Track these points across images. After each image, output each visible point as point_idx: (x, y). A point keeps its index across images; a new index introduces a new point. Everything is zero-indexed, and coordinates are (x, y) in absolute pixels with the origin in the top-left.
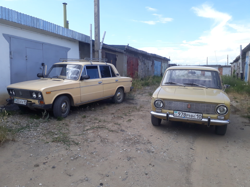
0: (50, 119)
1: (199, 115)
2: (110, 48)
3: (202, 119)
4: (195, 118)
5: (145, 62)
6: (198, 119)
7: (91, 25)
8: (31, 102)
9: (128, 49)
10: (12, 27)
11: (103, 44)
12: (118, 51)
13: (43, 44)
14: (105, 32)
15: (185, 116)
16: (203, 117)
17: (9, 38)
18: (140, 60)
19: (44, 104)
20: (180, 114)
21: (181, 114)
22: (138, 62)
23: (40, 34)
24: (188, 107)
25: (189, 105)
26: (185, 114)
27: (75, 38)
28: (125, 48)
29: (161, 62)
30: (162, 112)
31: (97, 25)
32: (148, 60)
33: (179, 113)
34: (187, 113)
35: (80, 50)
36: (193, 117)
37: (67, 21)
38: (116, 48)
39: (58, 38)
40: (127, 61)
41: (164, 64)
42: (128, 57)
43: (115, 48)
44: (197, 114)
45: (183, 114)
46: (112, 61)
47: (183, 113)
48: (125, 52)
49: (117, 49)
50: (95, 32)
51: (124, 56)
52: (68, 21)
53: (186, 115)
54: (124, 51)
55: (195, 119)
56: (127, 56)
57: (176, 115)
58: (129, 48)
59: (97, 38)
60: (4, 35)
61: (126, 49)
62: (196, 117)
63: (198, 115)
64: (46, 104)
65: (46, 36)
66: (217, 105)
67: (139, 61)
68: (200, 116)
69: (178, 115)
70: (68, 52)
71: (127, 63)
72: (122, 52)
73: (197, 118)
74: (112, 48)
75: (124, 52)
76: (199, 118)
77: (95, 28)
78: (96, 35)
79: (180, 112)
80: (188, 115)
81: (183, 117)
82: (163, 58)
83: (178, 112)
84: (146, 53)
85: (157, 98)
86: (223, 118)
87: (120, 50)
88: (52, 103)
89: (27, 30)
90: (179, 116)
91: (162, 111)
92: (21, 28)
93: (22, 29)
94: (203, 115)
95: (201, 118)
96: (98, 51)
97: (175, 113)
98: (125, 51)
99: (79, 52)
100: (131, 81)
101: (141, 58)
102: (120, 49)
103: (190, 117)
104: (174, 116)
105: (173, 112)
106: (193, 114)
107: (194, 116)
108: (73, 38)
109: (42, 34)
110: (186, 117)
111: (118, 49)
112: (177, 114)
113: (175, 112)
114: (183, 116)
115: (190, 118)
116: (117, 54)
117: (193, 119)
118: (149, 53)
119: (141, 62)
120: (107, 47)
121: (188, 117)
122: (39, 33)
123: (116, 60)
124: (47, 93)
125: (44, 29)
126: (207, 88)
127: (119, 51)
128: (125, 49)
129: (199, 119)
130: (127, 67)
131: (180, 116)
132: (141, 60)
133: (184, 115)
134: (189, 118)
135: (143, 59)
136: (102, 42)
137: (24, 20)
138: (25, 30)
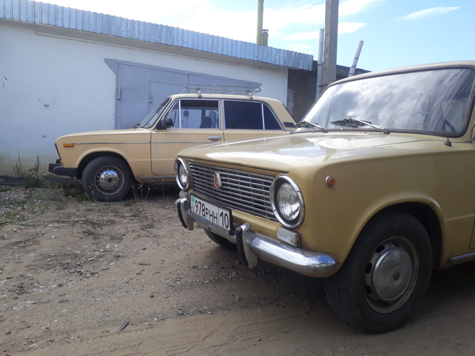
1: (224, 212)
3: (231, 233)
4: (218, 223)
6: (223, 230)
7: (323, 30)
10: (124, 46)
13: (189, 75)
14: (362, 43)
17: (115, 65)
19: (63, 166)
21: (199, 207)
23: (183, 56)
25: (217, 178)
26: (204, 208)
27: (265, 61)
31: (329, 27)
33: (197, 204)
34: (206, 205)
37: (264, 30)
39: (226, 63)
44: (220, 210)
45: (201, 209)
47: (201, 204)
50: (325, 43)
52: (267, 30)
59: (328, 57)
60: (107, 61)
62: (221, 222)
63: (222, 214)
64: (65, 167)
65: (198, 59)
68: (227, 218)
76: (224, 226)
77: (326, 35)
78: (326, 51)
79: (198, 200)
80: (207, 212)
81: (202, 219)
83: (195, 199)
88: (76, 165)
89: (152, 51)
92: (142, 48)
93: (143, 49)
99: (288, 92)
103: (211, 219)
106: (215, 210)
107: (217, 218)
108: (260, 59)
110: (205, 217)
115: (211, 224)
121: (208, 218)
122: (180, 55)
124: (66, 146)
125: (185, 45)
126: (388, 134)
129: (225, 230)
131: (198, 211)
136: (354, 66)
137: (139, 32)
138: (150, 51)
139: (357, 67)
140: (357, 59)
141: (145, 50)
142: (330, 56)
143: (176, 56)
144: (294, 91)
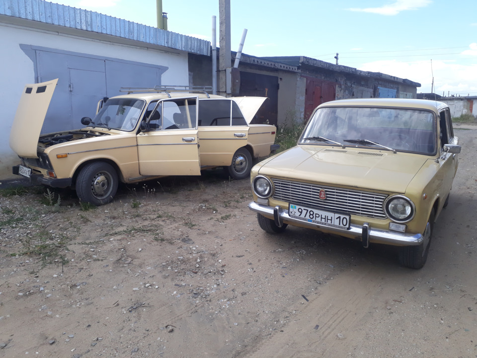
0: (69, 207)
1: (342, 216)
2: (261, 62)
3: (349, 228)
4: (333, 223)
5: (354, 90)
6: (339, 227)
7: (215, 17)
8: (40, 172)
9: (306, 63)
10: (39, 30)
11: (243, 55)
12: (282, 68)
13: (105, 60)
14: (246, 31)
15: (311, 216)
16: (352, 222)
17: (32, 52)
18: (340, 86)
19: (56, 177)
20: (301, 212)
21: (304, 212)
22: (334, 90)
23: (99, 41)
24: (321, 196)
25: (323, 193)
26: (312, 213)
27: (173, 47)
28: (300, 62)
29: (396, 91)
30: (271, 204)
31: (224, 16)
32: (362, 86)
33: (300, 210)
34: (316, 211)
35: (191, 69)
36: (329, 222)
37: (164, 13)
38: (277, 62)
39: (138, 48)
40: (306, 90)
41: (405, 93)
42: (309, 81)
43: (273, 64)
44: (337, 215)
45: (308, 214)
46: (267, 90)
47: (308, 210)
48: (300, 71)
49: (278, 66)
50: (221, 31)
51: (298, 79)
52: (166, 13)
53: (314, 215)
54: (296, 68)
55: (334, 226)
56: (305, 79)
57: (293, 213)
58: (310, 61)
59: (224, 44)
60: (23, 47)
61: (302, 63)
62: (336, 222)
63: (340, 217)
64: (59, 177)
65: (113, 44)
66: (389, 195)
67: (337, 89)
68: (345, 220)
69: (298, 214)
70: (162, 75)
71: (305, 94)
72: (291, 70)
73: (338, 224)
74: (266, 64)
75: (296, 71)
76: (341, 225)
77: (221, 23)
78: (221, 38)
79: (303, 208)
80: (317, 216)
81: (309, 220)
82: (401, 81)
83: (298, 207)
84: (354, 70)
85: (259, 174)
86: (402, 228)
87: (286, 66)
88: (71, 175)
89: (69, 36)
90: (301, 216)
91: (269, 202)
92: (58, 32)
93: (60, 34)
94: (352, 218)
95: (347, 226)
96: (225, 70)
97: (291, 210)
98: (299, 68)
99: (189, 75)
100: (273, 133)
101: (342, 83)
102: (286, 64)
103: (323, 220)
104: (289, 215)
105: (288, 206)
106: (330, 215)
107: (331, 220)
108: (170, 46)
109: (102, 42)
110: (314, 219)
111: (282, 65)
112: (295, 209)
113: (292, 207)
114: (308, 217)
115: (322, 224)
116: (280, 75)
117: (329, 225)
118: (361, 71)
119: (342, 91)
120: (254, 61)
121: (318, 219)
123: (278, 87)
124: (59, 157)
125: (104, 32)
126: (395, 153)
127: (285, 69)
128: (300, 65)
129: (341, 227)
130: (304, 101)
131: (303, 216)
132: (343, 87)
133: (310, 214)
134: (320, 223)
135: (349, 84)
136: (240, 52)
137: (59, 16)
138: (66, 35)
139: (242, 52)
140: (242, 45)
141: (61, 34)
142: (226, 43)
143: (93, 41)
144: (192, 74)
